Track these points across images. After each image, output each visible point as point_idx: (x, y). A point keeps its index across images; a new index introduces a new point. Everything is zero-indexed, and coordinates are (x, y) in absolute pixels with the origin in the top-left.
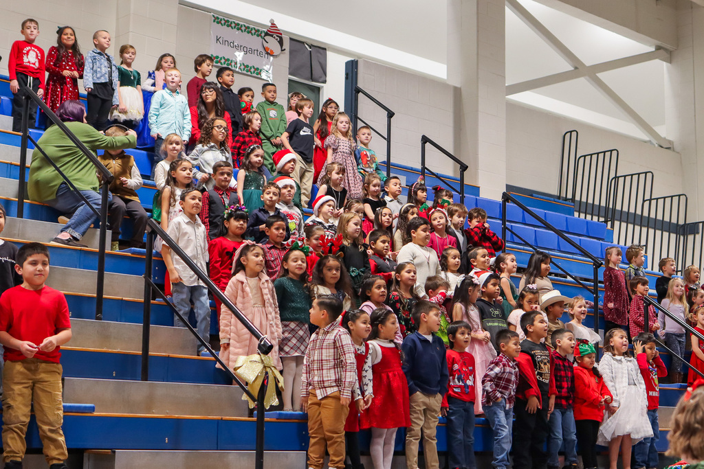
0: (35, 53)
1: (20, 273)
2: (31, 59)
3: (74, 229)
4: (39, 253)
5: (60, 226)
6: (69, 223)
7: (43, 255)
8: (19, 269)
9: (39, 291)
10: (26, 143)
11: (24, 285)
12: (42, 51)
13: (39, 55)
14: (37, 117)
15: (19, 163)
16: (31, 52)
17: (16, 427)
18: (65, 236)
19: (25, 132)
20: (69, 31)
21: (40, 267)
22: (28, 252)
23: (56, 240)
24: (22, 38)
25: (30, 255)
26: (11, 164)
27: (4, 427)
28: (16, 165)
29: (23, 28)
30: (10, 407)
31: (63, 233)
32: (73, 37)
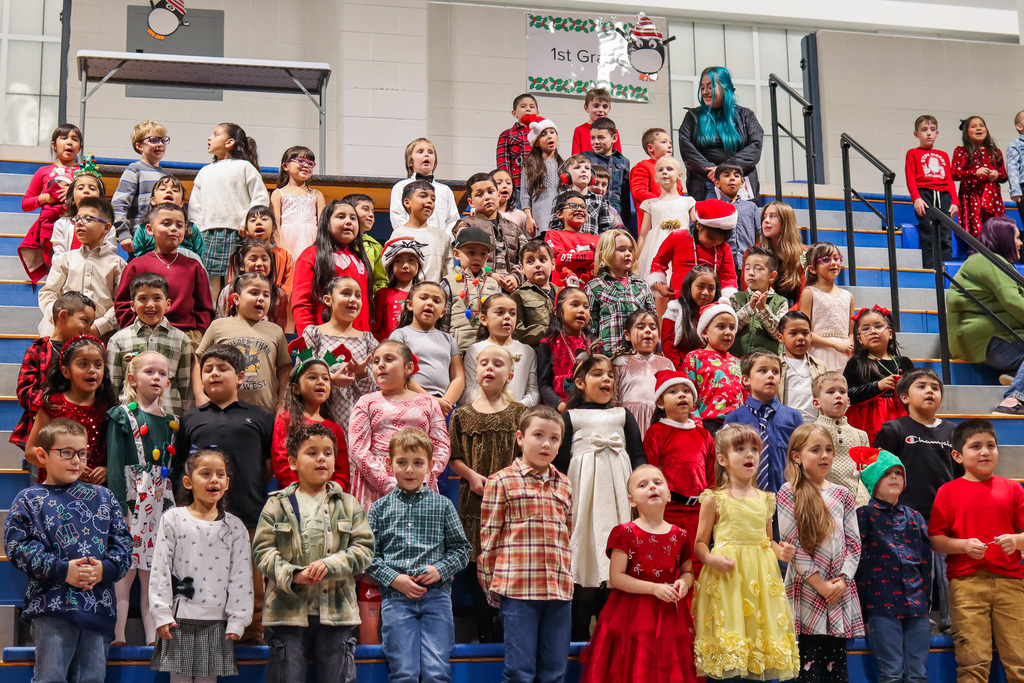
0: (937, 160)
1: (959, 461)
2: (934, 168)
3: (1021, 391)
4: (981, 432)
5: (1003, 389)
6: (1013, 384)
7: (987, 434)
8: (958, 456)
9: (987, 481)
10: (942, 281)
11: (968, 477)
12: (944, 155)
13: (943, 161)
14: (953, 244)
15: (936, 311)
16: (931, 159)
17: (975, 669)
18: (1011, 402)
19: (939, 268)
20: (976, 121)
21: (984, 450)
22: (966, 432)
23: (1000, 409)
24: (916, 144)
25: (970, 436)
26: (927, 313)
27: (960, 670)
28: (933, 314)
29: (917, 129)
30: (964, 641)
31: (1008, 399)
32: (983, 129)
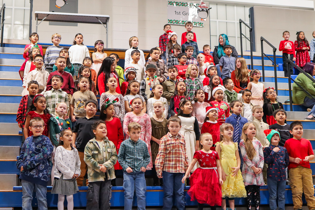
0: (289, 44)
1: (292, 134)
2: (288, 46)
3: (314, 113)
4: (298, 125)
5: (308, 113)
6: (311, 111)
7: (300, 125)
8: (291, 132)
9: (300, 140)
10: (290, 81)
11: (294, 138)
12: (292, 42)
13: (291, 44)
14: (294, 70)
15: (288, 89)
16: (287, 43)
17: (299, 195)
18: (311, 117)
19: (289, 76)
20: (302, 33)
21: (299, 130)
22: (294, 125)
23: (307, 119)
24: (283, 39)
26: (286, 90)
27: (294, 196)
28: (287, 90)
29: (283, 35)
30: (295, 187)
31: (309, 116)
32: (304, 36)
